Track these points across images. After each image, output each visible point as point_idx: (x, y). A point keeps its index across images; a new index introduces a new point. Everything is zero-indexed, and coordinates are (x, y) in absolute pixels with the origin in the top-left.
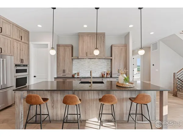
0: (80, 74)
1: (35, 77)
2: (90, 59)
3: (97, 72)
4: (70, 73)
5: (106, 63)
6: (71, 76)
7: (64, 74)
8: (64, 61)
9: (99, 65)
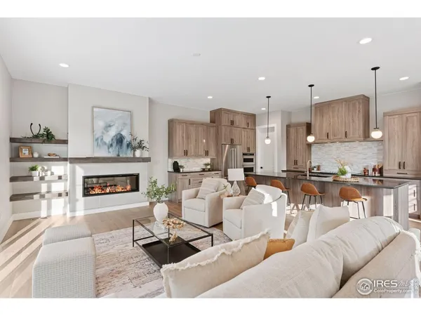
0: (321, 167)
4: (304, 165)
5: (376, 149)
7: (297, 166)
9: (359, 153)
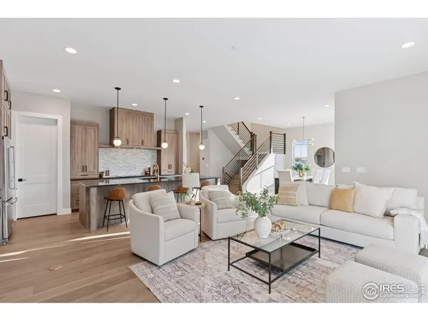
0: (110, 173)
1: (20, 180)
2: (125, 150)
3: (137, 170)
4: (96, 171)
5: (151, 155)
6: (97, 177)
7: (85, 173)
8: (85, 151)
